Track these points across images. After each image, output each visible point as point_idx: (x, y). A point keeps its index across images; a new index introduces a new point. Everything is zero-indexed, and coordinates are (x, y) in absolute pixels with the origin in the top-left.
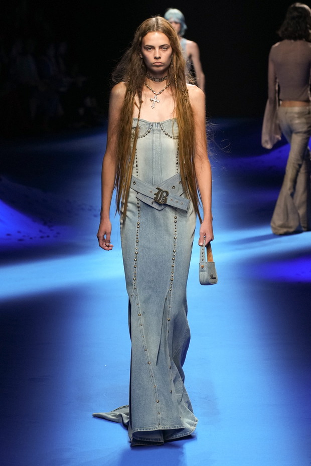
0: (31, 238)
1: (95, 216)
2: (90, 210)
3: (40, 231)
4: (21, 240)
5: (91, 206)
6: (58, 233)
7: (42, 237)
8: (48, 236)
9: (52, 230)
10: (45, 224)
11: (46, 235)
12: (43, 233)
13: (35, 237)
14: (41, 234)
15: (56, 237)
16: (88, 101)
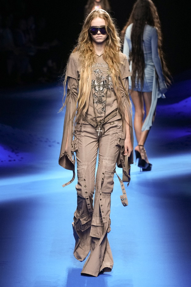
0: (2, 161)
2: (46, 142)
3: (9, 156)
5: (47, 139)
6: (22, 158)
7: (10, 161)
8: (14, 160)
9: (17, 156)
11: (13, 159)
12: (11, 158)
13: (5, 161)
14: (10, 159)
15: (21, 160)
16: (50, 63)
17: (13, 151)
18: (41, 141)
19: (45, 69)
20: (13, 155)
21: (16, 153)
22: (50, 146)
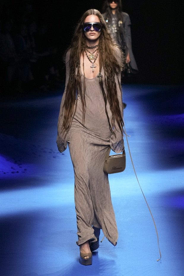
0: (5, 173)
2: (50, 152)
3: (12, 168)
5: (51, 150)
6: (25, 170)
7: (13, 173)
8: (18, 172)
9: (20, 167)
11: (16, 171)
13: (8, 173)
14: (13, 170)
15: (24, 172)
16: (52, 70)
17: (16, 162)
18: (45, 152)
20: (16, 166)
21: (19, 165)
22: (54, 157)
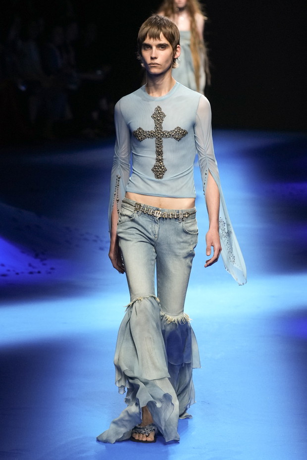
0: (17, 274)
1: (102, 249)
2: (95, 241)
3: (30, 265)
4: (4, 275)
5: (97, 237)
6: (52, 269)
7: (31, 273)
8: (39, 272)
9: (44, 264)
10: (36, 256)
11: (36, 270)
12: (34, 267)
13: (22, 273)
14: (31, 269)
15: (50, 273)
18: (86, 240)
19: (95, 115)
20: (36, 263)
21: (42, 260)
